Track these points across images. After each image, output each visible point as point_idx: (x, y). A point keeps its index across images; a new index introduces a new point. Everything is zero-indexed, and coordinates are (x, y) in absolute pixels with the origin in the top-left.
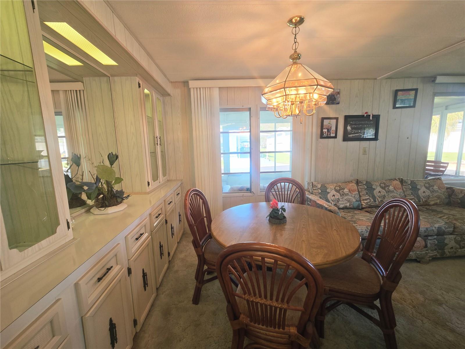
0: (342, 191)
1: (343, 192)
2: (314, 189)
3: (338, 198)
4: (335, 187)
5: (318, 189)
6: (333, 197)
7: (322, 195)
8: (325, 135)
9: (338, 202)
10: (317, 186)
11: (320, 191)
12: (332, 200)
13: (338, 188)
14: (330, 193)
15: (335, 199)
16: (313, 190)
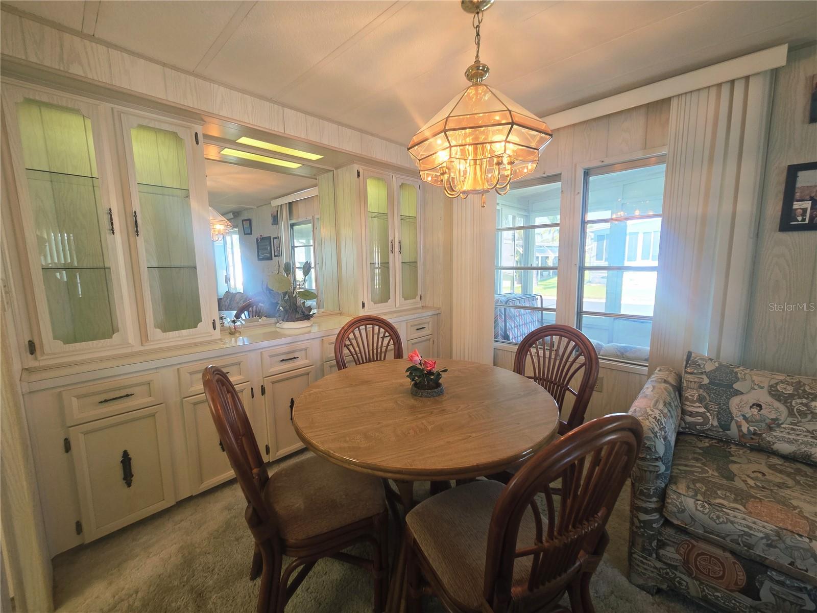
0: (805, 401)
1: (806, 405)
2: (689, 371)
3: (773, 416)
4: (777, 384)
5: (702, 373)
6: (751, 407)
7: (708, 393)
8: (800, 218)
9: (771, 429)
10: (699, 365)
11: (706, 381)
12: (744, 416)
13: (789, 388)
14: (742, 393)
15: (758, 417)
16: (686, 372)
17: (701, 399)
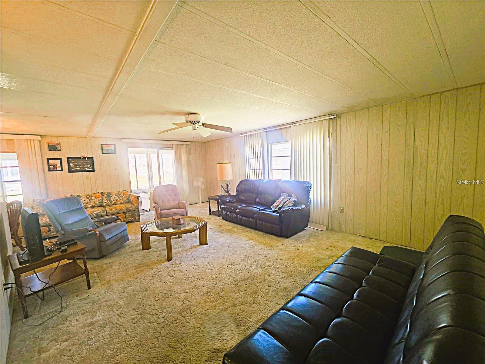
8: (52, 169)
17: (38, 208)
